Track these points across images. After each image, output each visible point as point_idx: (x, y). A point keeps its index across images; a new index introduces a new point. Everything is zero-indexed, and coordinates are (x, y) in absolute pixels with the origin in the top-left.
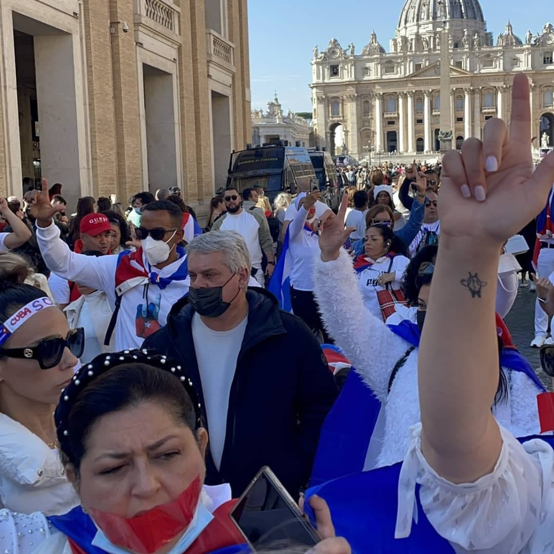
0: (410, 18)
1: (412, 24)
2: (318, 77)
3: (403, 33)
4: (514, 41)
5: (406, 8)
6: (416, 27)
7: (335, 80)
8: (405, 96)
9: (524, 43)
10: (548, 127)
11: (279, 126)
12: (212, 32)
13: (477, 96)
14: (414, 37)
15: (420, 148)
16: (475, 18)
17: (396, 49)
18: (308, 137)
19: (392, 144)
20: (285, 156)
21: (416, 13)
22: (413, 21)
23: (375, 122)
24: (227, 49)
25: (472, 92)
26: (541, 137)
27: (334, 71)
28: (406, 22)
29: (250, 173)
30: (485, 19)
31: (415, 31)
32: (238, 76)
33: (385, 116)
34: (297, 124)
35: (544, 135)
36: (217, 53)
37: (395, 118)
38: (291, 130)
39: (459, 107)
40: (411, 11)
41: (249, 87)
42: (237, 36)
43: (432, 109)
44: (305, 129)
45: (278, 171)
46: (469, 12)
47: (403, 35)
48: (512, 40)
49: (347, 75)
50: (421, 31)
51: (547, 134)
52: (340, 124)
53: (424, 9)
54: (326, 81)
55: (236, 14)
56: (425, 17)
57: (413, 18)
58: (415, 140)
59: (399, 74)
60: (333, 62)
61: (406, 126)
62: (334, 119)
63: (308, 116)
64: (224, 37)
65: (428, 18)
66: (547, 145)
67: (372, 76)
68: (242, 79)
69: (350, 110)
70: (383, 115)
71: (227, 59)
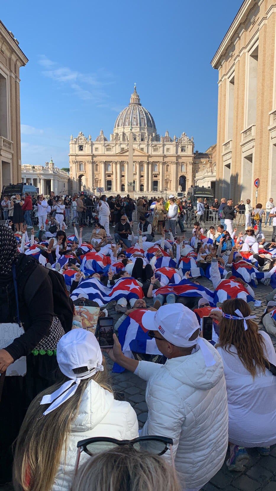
0: (120, 124)
1: (121, 127)
2: (73, 151)
4: (169, 140)
5: (119, 119)
6: (123, 129)
7: (81, 153)
8: (116, 163)
9: (173, 140)
10: (183, 182)
11: (51, 175)
12: (2, 137)
13: (150, 166)
14: (122, 134)
15: (123, 189)
16: (151, 127)
17: (113, 139)
18: (67, 181)
19: (109, 186)
20: (23, 189)
21: (123, 122)
22: (122, 126)
23: (101, 176)
24: (10, 144)
25: (148, 163)
27: (81, 148)
28: (118, 126)
30: (156, 128)
31: (122, 131)
32: (15, 155)
34: (61, 174)
35: (180, 186)
36: (4, 145)
37: (111, 174)
38: (57, 177)
39: (142, 170)
40: (121, 121)
41: (21, 159)
42: (15, 139)
44: (66, 176)
46: (148, 123)
47: (117, 132)
48: (168, 139)
49: (87, 150)
50: (125, 131)
52: (84, 175)
53: (127, 120)
54: (77, 153)
55: (14, 129)
56: (128, 124)
57: (122, 124)
58: (120, 186)
59: (113, 152)
60: (80, 143)
61: (116, 177)
62: (80, 172)
63: (68, 170)
64: (9, 139)
66: (181, 191)
67: (100, 152)
68: (17, 155)
69: (89, 167)
70: (105, 172)
71: (10, 148)
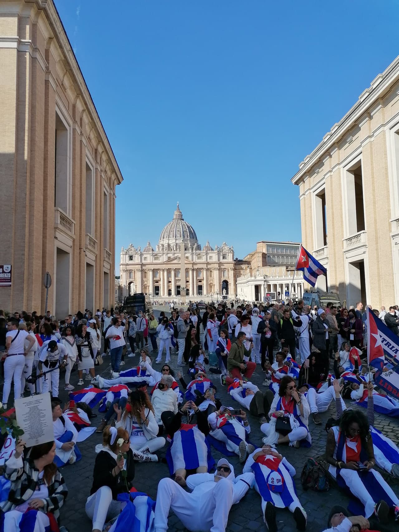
0: (165, 237)
1: (166, 239)
2: (123, 261)
3: (162, 243)
4: (211, 249)
5: (164, 232)
6: (168, 240)
7: (131, 262)
8: (163, 270)
9: (214, 249)
10: (225, 286)
13: (195, 272)
14: (167, 244)
15: (170, 294)
16: (193, 238)
17: (159, 250)
18: (118, 288)
19: (157, 292)
21: (168, 235)
23: (150, 282)
25: (193, 270)
26: (223, 290)
27: (131, 258)
28: (163, 239)
29: (132, 305)
30: (198, 239)
31: (167, 242)
33: (154, 279)
35: (224, 290)
37: (159, 280)
39: (187, 276)
40: (166, 234)
42: (112, 250)
43: (175, 276)
44: (117, 284)
45: (143, 304)
46: (191, 235)
48: (209, 248)
49: (137, 259)
50: (170, 242)
51: (225, 289)
52: (133, 282)
53: (172, 233)
54: (127, 262)
55: (112, 241)
57: (167, 237)
58: (168, 291)
59: (160, 261)
60: (131, 253)
61: (164, 283)
62: (130, 280)
65: (173, 237)
66: (225, 294)
67: (148, 261)
69: (138, 275)
70: (153, 278)
71: (109, 259)
